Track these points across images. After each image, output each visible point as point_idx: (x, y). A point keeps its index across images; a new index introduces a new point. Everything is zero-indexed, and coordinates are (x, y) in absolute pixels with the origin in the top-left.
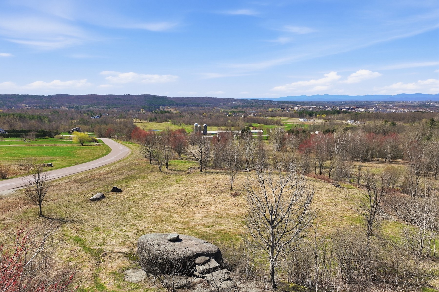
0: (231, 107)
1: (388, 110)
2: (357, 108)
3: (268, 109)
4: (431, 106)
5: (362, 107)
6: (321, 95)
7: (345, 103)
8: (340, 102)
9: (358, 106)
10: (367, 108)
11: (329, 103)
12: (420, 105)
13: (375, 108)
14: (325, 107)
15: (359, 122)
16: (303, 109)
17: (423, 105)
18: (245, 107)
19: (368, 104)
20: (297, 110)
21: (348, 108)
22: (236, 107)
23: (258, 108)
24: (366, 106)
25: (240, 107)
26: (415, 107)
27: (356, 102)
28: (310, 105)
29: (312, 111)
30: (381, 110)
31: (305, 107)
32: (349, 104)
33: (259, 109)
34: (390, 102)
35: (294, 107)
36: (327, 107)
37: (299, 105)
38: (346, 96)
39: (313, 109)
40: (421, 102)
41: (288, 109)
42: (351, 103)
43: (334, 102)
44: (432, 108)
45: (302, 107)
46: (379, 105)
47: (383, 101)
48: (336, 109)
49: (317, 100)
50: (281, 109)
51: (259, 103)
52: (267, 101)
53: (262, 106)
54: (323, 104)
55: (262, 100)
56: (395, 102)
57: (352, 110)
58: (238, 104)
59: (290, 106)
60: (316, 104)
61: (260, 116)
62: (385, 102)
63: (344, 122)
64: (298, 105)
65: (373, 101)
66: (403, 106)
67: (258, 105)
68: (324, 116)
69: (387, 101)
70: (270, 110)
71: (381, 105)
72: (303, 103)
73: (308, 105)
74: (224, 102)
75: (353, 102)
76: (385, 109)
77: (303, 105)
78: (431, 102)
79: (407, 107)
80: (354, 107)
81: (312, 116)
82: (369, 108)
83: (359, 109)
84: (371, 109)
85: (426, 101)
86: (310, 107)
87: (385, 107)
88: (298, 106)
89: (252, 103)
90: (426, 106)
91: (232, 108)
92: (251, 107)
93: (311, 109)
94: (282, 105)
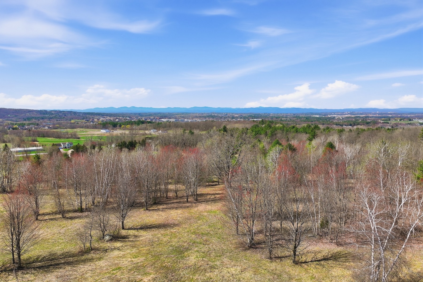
0: (23, 119)
1: (186, 120)
2: (160, 119)
3: (70, 120)
4: (216, 117)
5: (165, 117)
6: (129, 107)
7: (150, 115)
8: (146, 113)
9: (162, 117)
10: (168, 119)
11: (135, 114)
12: (208, 116)
13: (175, 118)
14: (131, 118)
15: (161, 132)
16: (109, 120)
17: (210, 116)
18: (42, 118)
19: (169, 115)
20: (103, 121)
21: (152, 119)
22: (29, 119)
23: (58, 120)
24: (168, 117)
25: (35, 118)
26: (205, 117)
27: (159, 113)
28: (117, 116)
29: (118, 121)
30: (180, 120)
31: (112, 119)
32: (153, 115)
33: (60, 121)
34: (186, 113)
35: (100, 118)
36: (133, 118)
37: (106, 116)
38: (151, 108)
39: (120, 120)
40: (208, 113)
41: (94, 120)
42: (155, 114)
43: (140, 114)
44: (217, 118)
45: (108, 118)
46: (178, 116)
47: (181, 113)
48: (142, 120)
49: (124, 111)
50: (86, 120)
51: (60, 114)
52: (70, 112)
53: (64, 117)
54: (130, 115)
55: (64, 111)
56: (190, 113)
57: (156, 120)
58: (33, 116)
59: (95, 117)
60: (123, 115)
61: (56, 129)
62: (183, 113)
63: (147, 132)
64: (104, 116)
65: (173, 113)
66: (196, 117)
67: (60, 116)
68: (128, 126)
69: (184, 113)
70: (73, 121)
71: (180, 116)
72: (110, 114)
73: (115, 116)
74: (13, 113)
75: (157, 113)
76: (183, 119)
77: (110, 116)
78: (216, 113)
79: (200, 117)
80: (157, 118)
81: (116, 127)
82: (170, 119)
83: (162, 119)
84: (172, 119)
85: (212, 113)
86: (117, 118)
87: (183, 117)
88: (104, 118)
89: (52, 114)
90: (213, 117)
91: (25, 120)
92: (50, 119)
93: (117, 120)
94: (87, 116)
